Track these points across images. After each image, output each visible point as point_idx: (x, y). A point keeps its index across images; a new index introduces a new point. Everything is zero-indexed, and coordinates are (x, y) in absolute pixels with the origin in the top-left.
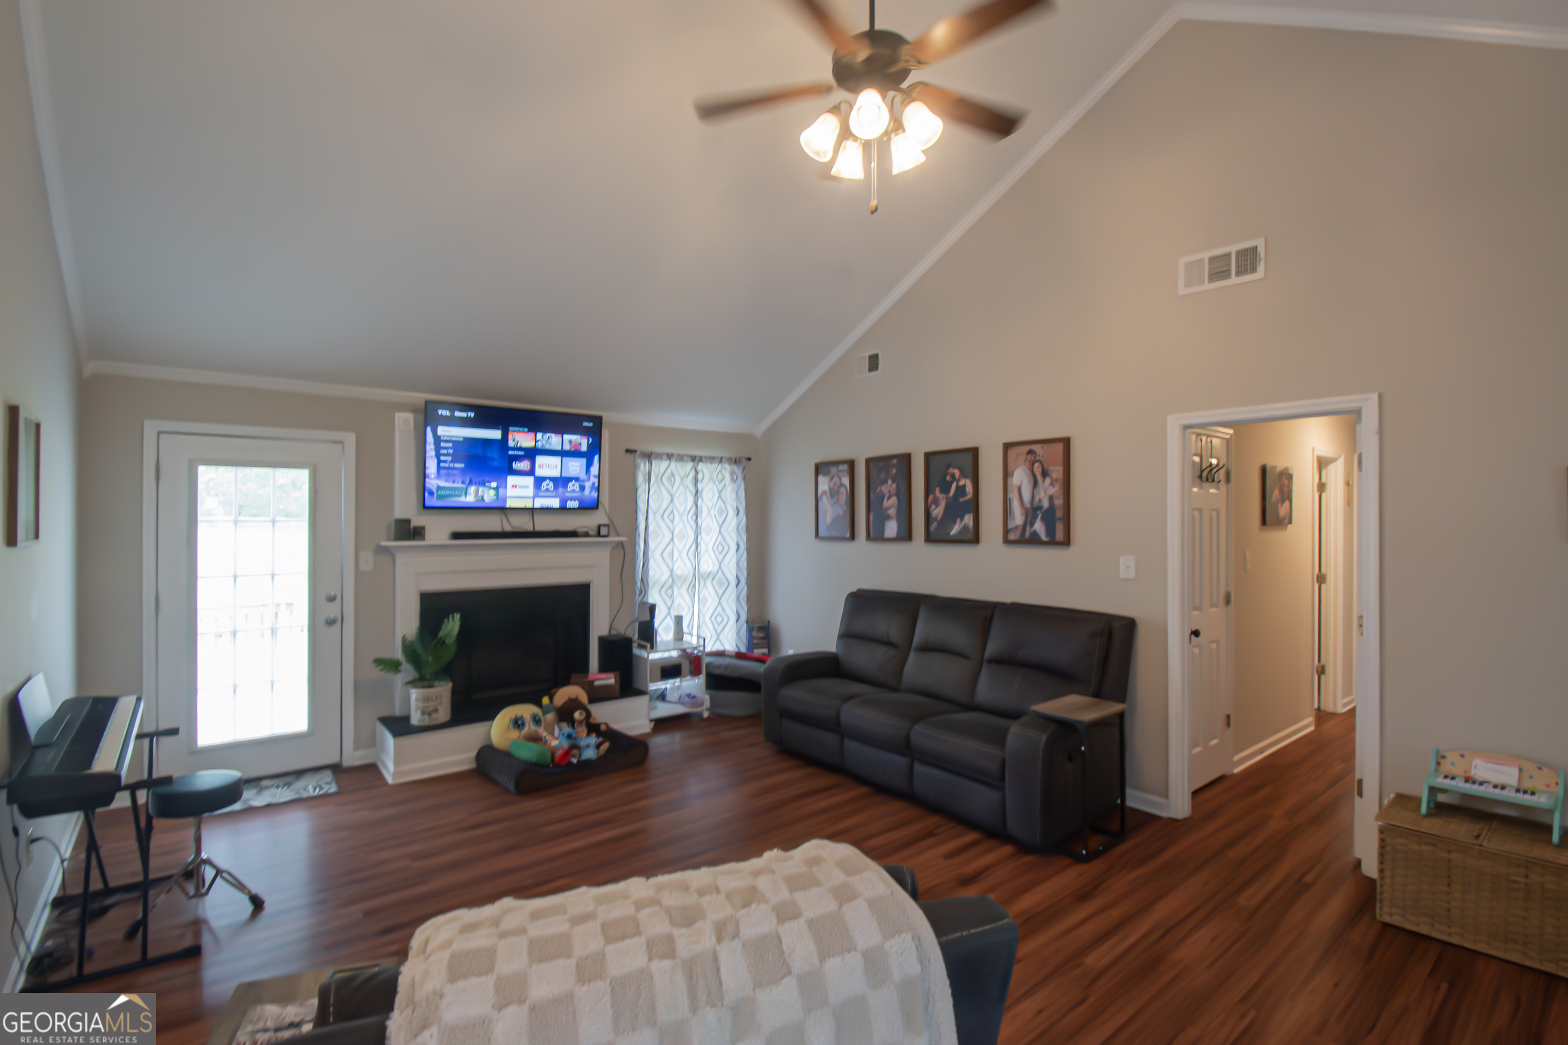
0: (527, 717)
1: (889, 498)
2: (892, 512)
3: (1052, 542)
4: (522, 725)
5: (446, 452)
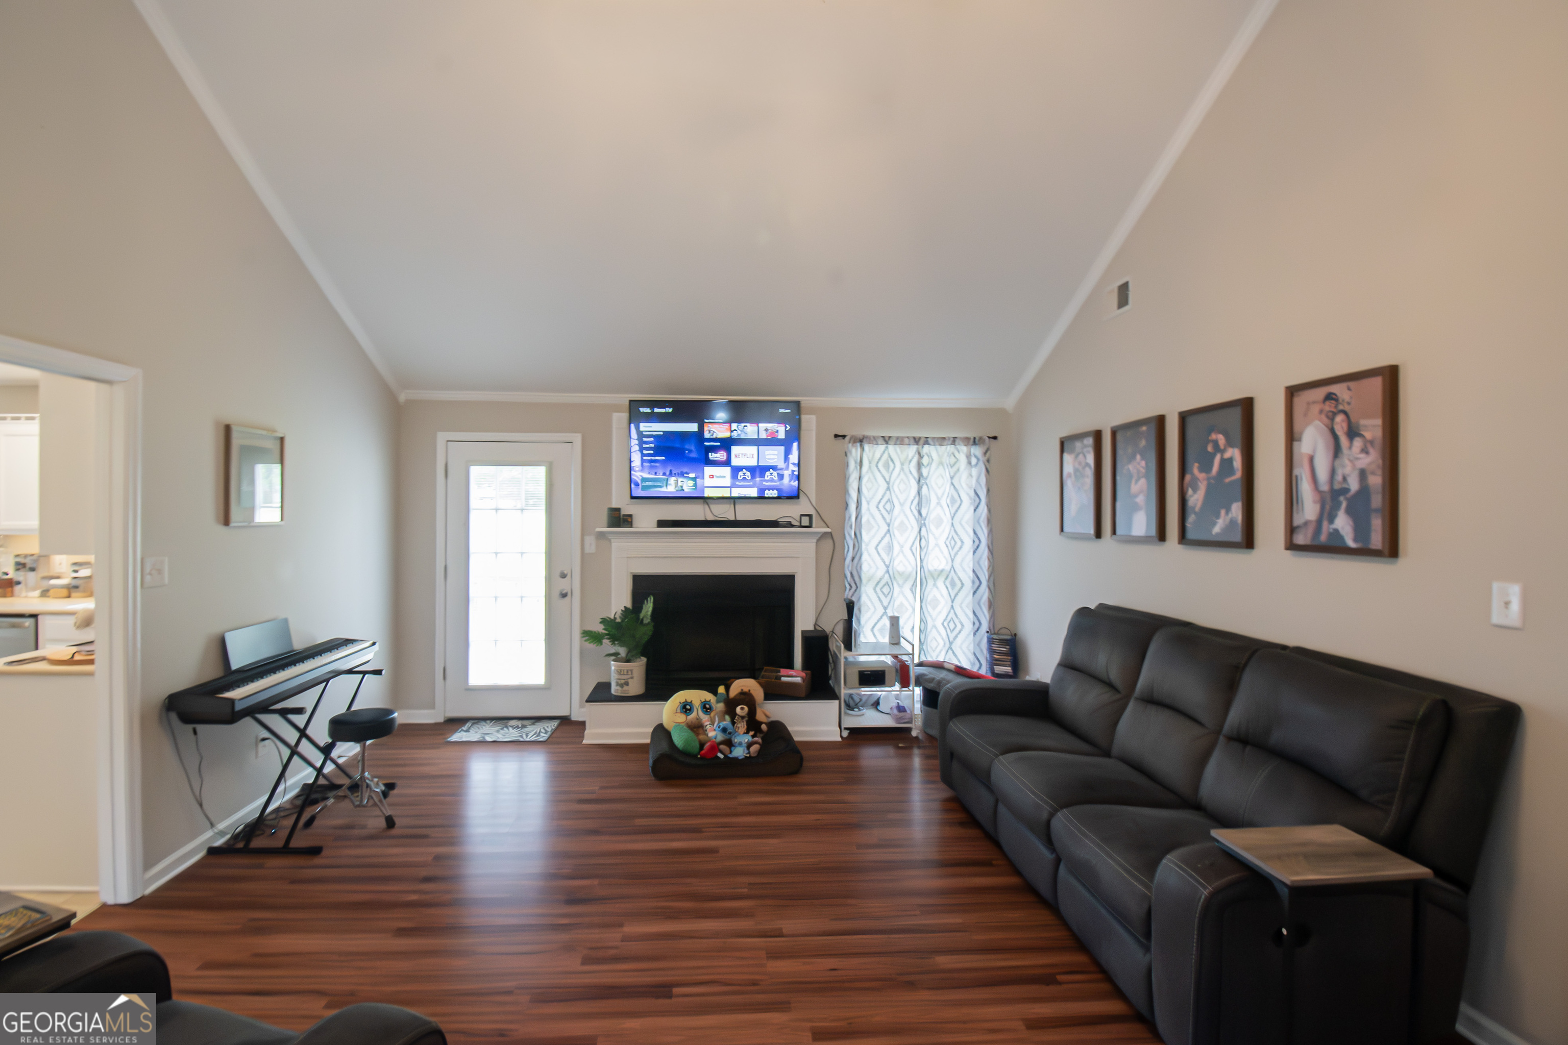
0: (697, 704)
1: (1137, 481)
2: (1141, 500)
3: (1364, 552)
4: (690, 710)
5: (648, 446)
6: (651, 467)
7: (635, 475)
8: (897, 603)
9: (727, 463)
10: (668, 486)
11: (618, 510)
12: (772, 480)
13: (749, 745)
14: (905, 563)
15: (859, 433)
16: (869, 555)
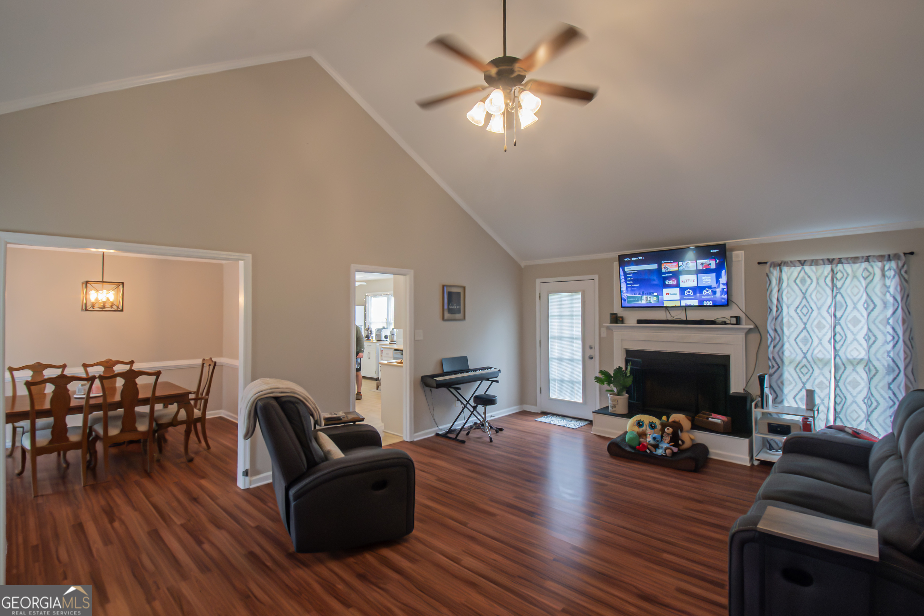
0: (646, 422)
4: (642, 425)
5: (629, 279)
6: (632, 290)
7: (623, 295)
8: (814, 381)
10: (642, 301)
11: (616, 314)
12: (708, 295)
13: (667, 450)
14: (823, 352)
15: (778, 260)
16: (790, 345)
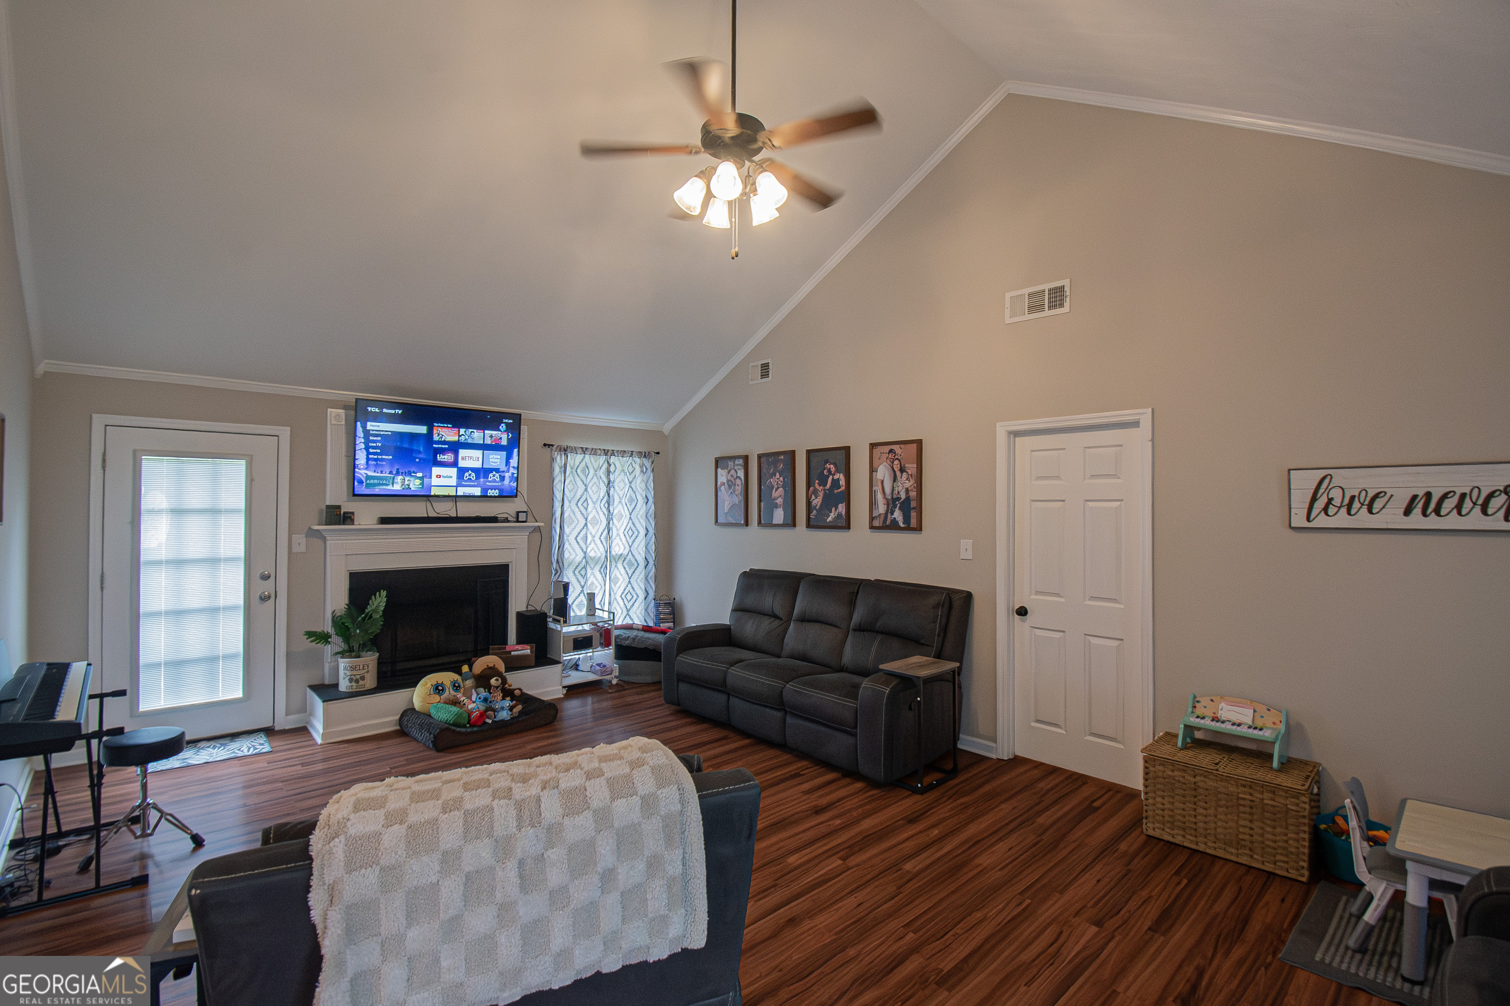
0: (447, 683)
1: (777, 490)
2: (779, 501)
3: (908, 528)
4: (442, 690)
5: (375, 445)
6: (377, 465)
7: (359, 473)
8: (589, 583)
9: (455, 464)
10: (395, 485)
11: (339, 507)
12: (494, 481)
13: (511, 709)
14: (596, 550)
15: (565, 444)
16: (570, 544)
